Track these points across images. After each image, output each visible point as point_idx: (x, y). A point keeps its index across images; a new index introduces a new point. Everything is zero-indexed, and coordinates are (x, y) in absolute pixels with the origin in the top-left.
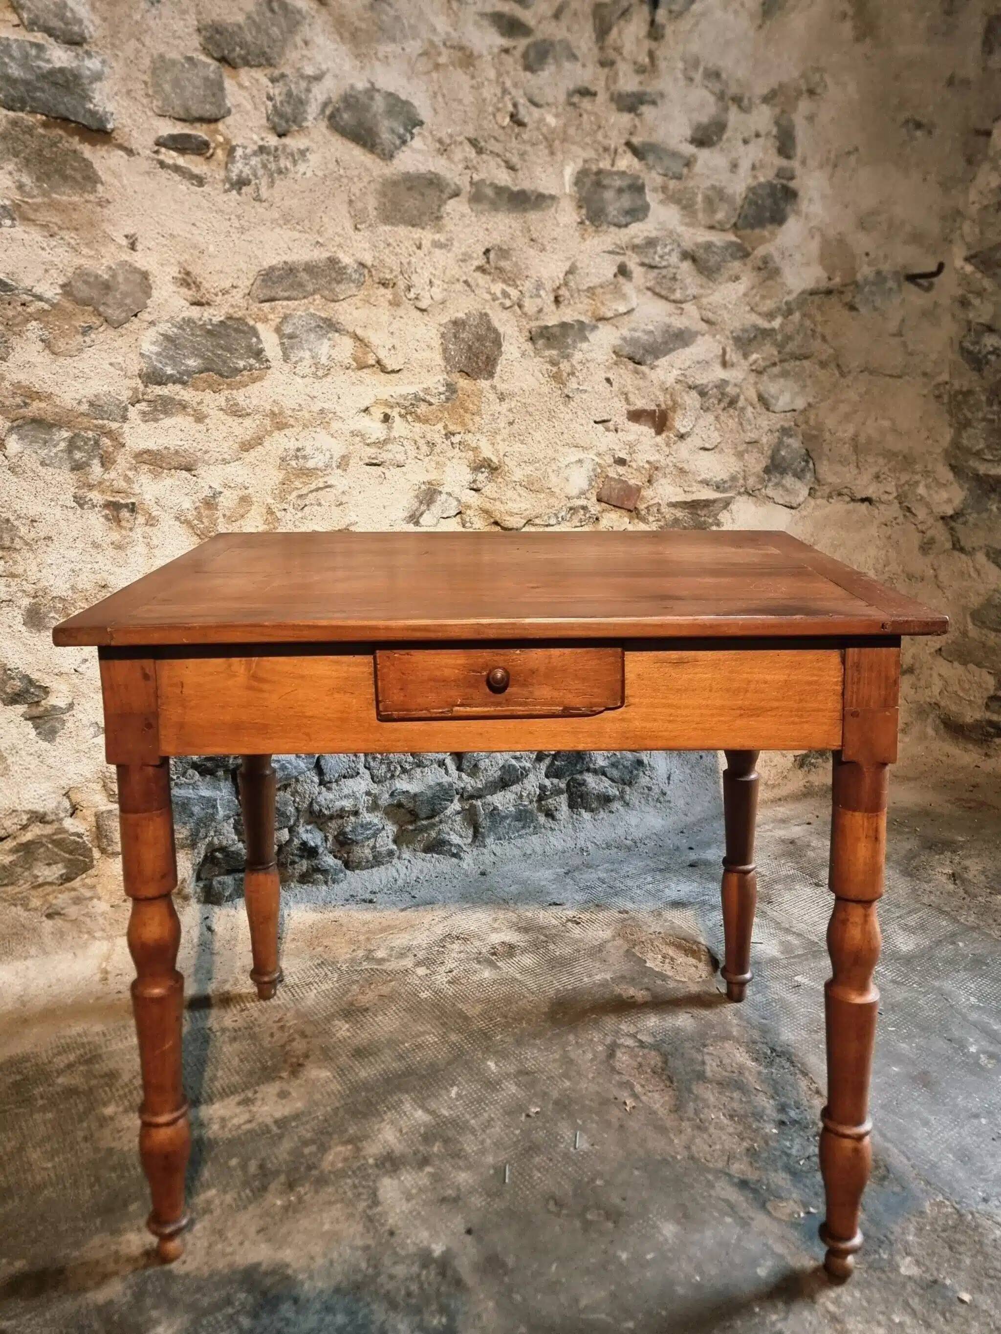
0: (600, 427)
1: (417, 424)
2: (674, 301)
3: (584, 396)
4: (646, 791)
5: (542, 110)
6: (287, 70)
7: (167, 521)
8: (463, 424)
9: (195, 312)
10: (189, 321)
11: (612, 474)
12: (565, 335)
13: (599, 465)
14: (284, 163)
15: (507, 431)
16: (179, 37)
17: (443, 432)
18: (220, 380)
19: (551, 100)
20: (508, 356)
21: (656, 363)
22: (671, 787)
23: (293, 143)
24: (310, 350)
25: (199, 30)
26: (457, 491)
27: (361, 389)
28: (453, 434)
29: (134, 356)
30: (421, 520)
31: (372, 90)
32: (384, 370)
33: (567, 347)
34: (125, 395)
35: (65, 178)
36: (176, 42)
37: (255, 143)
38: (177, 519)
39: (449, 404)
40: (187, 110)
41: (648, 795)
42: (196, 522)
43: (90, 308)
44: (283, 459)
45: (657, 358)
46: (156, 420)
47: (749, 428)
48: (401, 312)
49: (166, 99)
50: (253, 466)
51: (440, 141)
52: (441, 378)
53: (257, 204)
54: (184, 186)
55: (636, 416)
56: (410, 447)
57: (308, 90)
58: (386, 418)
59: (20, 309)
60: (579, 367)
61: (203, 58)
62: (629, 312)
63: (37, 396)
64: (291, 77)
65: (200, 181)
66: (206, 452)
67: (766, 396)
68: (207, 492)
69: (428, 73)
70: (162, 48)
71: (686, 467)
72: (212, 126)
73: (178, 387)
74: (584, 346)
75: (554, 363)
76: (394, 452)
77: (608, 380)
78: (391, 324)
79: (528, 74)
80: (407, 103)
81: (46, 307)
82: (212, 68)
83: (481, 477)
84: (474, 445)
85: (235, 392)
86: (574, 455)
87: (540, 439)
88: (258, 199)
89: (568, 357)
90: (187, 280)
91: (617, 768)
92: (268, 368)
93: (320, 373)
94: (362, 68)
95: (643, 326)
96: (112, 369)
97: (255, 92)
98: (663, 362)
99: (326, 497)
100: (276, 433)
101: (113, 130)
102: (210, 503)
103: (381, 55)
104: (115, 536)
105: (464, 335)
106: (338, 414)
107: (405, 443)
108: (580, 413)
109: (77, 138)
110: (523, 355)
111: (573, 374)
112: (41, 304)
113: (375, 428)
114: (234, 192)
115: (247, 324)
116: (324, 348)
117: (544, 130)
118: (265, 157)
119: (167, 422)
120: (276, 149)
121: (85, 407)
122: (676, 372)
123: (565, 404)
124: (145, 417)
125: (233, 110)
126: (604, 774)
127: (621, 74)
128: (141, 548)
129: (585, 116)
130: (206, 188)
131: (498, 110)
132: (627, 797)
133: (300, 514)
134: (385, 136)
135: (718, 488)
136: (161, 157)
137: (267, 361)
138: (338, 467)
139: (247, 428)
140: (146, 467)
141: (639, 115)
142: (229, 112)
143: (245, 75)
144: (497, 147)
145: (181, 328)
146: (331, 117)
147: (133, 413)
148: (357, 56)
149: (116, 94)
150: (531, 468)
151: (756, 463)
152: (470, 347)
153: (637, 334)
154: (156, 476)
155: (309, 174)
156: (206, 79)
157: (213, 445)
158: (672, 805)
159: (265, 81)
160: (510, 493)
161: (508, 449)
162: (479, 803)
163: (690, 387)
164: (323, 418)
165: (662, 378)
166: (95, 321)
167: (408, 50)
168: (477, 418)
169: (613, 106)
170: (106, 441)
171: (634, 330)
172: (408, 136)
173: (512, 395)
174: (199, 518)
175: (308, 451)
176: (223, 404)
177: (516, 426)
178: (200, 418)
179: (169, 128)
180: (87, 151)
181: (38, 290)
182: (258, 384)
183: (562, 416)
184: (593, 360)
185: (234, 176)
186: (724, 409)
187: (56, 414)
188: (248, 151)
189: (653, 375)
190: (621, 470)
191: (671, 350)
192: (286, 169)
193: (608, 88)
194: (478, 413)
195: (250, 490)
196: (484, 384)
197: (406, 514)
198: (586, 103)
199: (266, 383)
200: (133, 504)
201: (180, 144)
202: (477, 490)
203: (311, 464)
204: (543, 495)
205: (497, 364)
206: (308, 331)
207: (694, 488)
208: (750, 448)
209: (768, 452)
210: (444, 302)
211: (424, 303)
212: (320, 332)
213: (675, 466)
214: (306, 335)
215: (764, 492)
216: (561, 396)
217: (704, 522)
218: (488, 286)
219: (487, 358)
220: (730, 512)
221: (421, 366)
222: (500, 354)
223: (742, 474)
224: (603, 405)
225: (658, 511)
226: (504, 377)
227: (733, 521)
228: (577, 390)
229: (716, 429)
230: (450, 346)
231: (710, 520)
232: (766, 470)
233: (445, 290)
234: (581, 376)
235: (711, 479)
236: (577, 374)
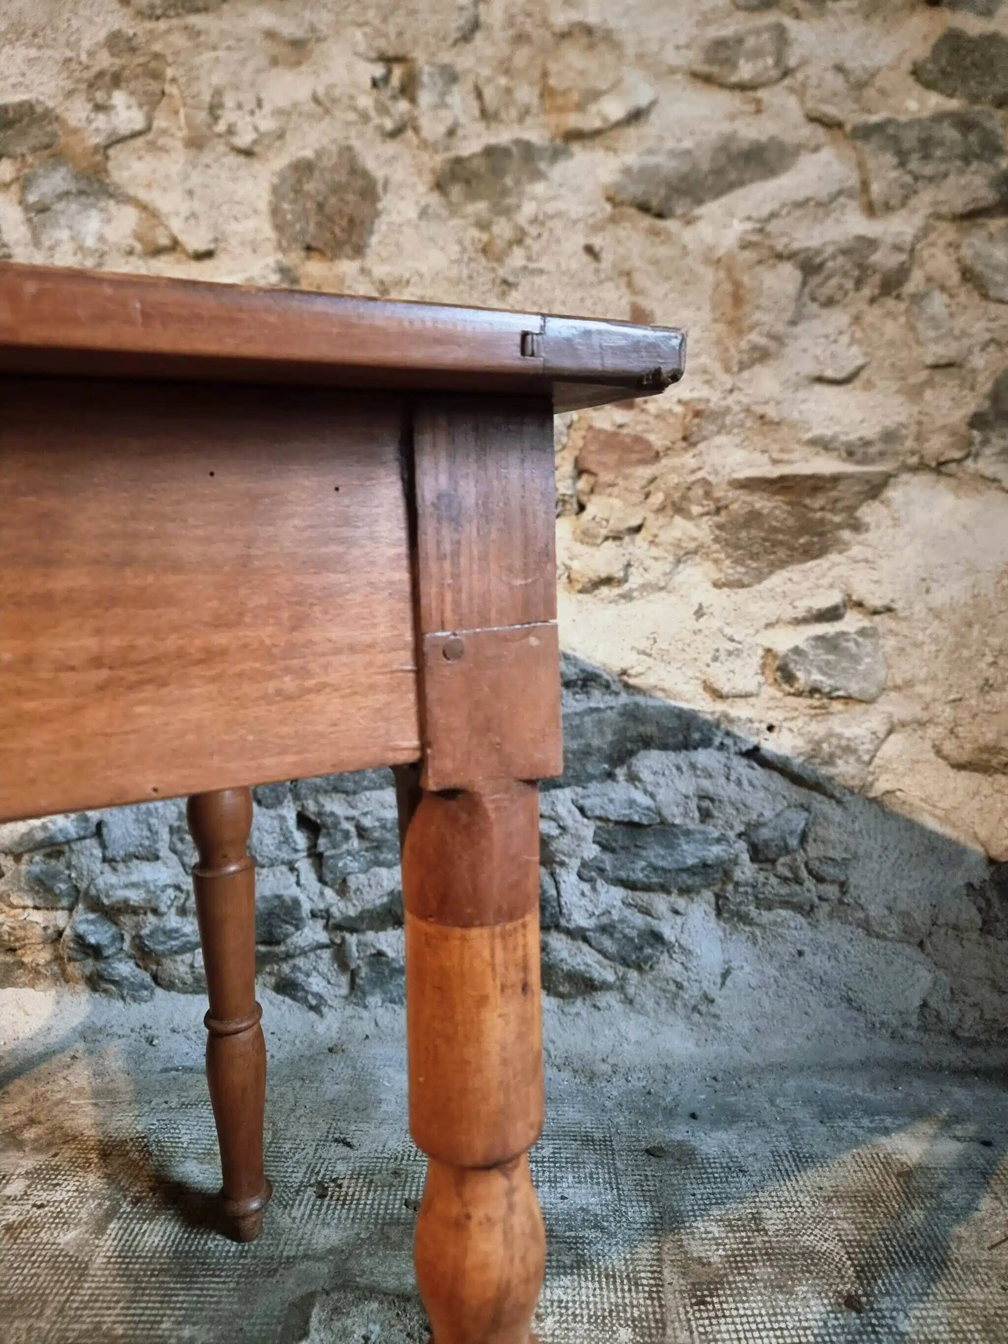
2: (742, 87)
3: (539, 281)
4: (673, 987)
11: (604, 423)
12: (497, 172)
20: (395, 218)
21: (698, 211)
22: (725, 991)
24: (70, 228)
32: (186, 253)
33: (505, 192)
41: (676, 996)
45: (700, 202)
47: (931, 334)
48: (207, 157)
52: (271, 260)
60: (533, 231)
62: (636, 116)
67: (979, 268)
71: (771, 412)
74: (539, 188)
75: (483, 225)
77: (589, 250)
78: (186, 177)
89: (507, 212)
91: (611, 935)
95: (670, 144)
98: (712, 209)
105: (310, 187)
110: (424, 213)
111: (520, 242)
116: (92, 224)
122: (738, 228)
123: (503, 296)
126: (586, 940)
132: (631, 991)
135: (850, 452)
151: (952, 406)
152: (320, 207)
153: (652, 160)
158: (722, 1023)
162: (352, 939)
163: (780, 257)
165: (709, 239)
171: (650, 152)
173: (400, 283)
184: (558, 215)
186: (873, 300)
189: (688, 236)
191: (731, 186)
196: (348, 266)
205: (371, 232)
206: (65, 195)
207: (795, 456)
208: (939, 376)
209: (985, 386)
210: (281, 135)
211: (244, 139)
212: (83, 199)
213: (748, 410)
214: (60, 206)
215: (969, 463)
216: (493, 281)
217: (822, 521)
218: (352, 98)
219: (351, 221)
220: (887, 503)
221: (242, 244)
222: (377, 214)
223: (913, 428)
224: (579, 294)
225: (707, 494)
226: (384, 254)
227: (896, 522)
228: (525, 268)
229: (853, 341)
230: (286, 206)
231: (837, 519)
232: (977, 421)
233: (279, 112)
234: (536, 247)
235: (834, 438)
236: (528, 241)
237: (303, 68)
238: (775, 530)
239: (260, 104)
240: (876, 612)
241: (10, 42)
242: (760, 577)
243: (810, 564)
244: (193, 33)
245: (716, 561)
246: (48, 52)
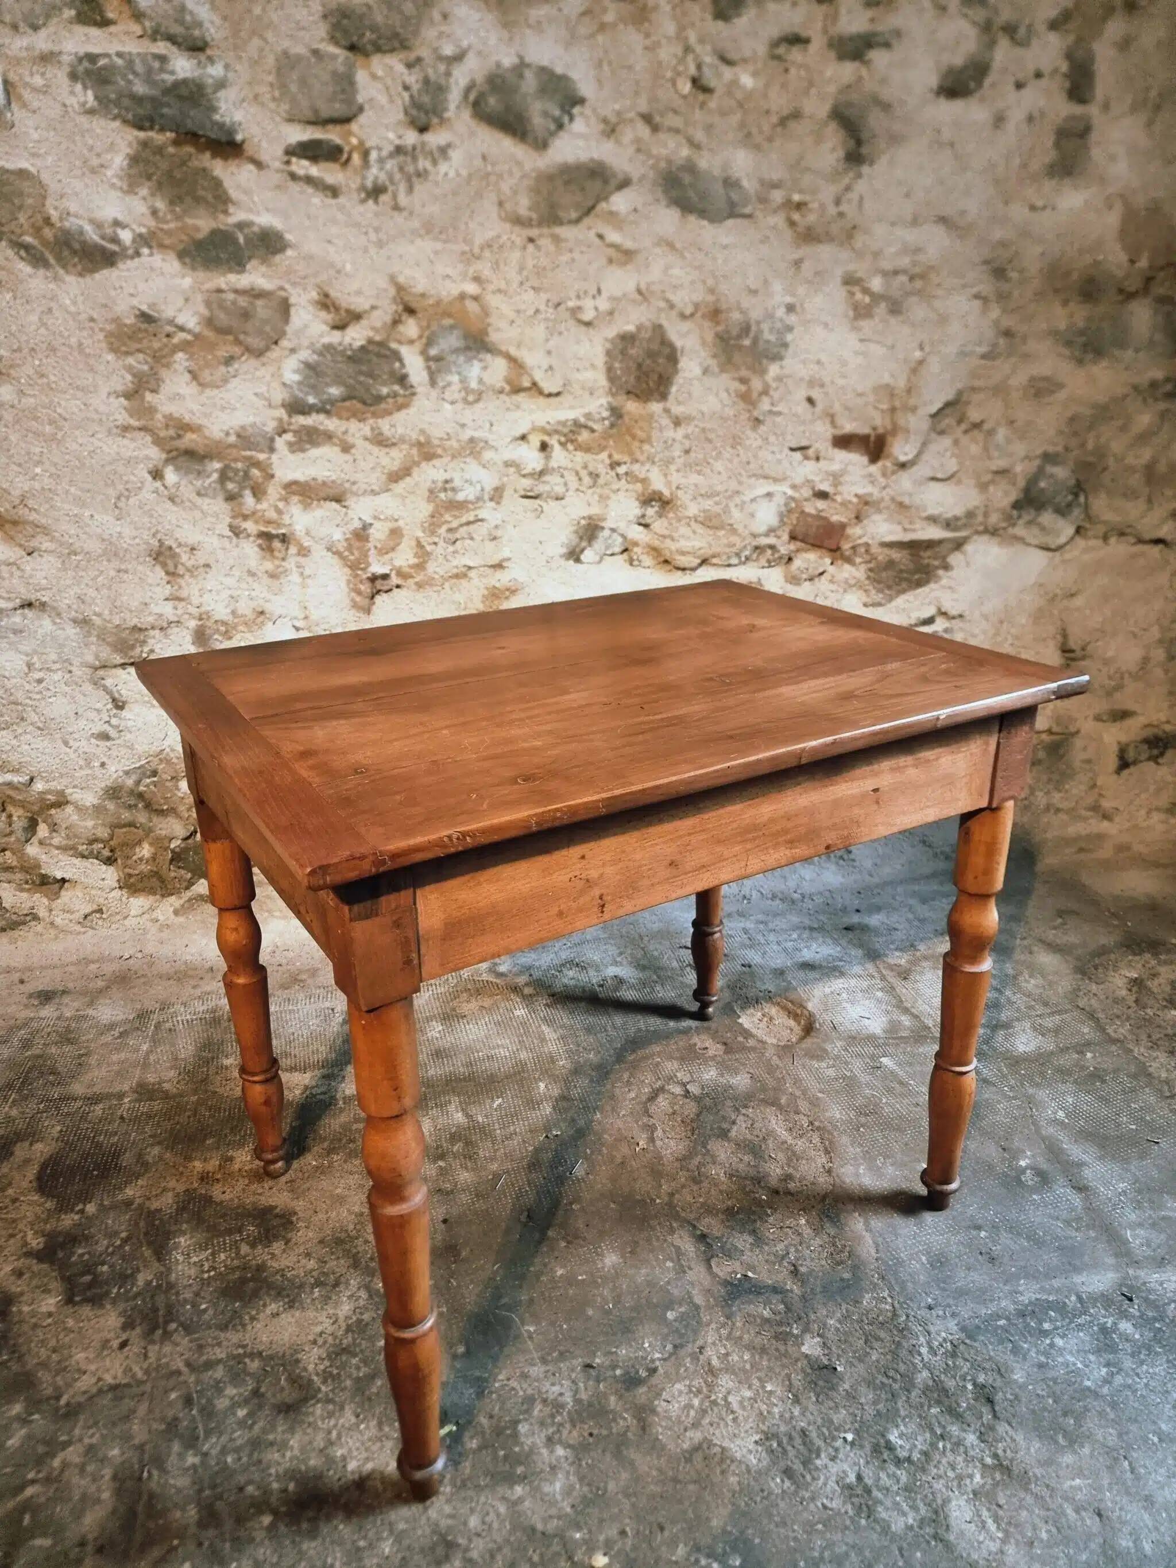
0: (798, 455)
1: (578, 453)
3: (778, 419)
5: (737, 69)
6: (424, 52)
7: (319, 552)
8: (631, 453)
9: (335, 337)
10: (329, 348)
11: (809, 508)
13: (793, 498)
14: (423, 163)
15: (682, 460)
16: (303, 28)
17: (608, 461)
18: (366, 408)
19: (747, 53)
20: (687, 374)
23: (435, 139)
24: (459, 373)
25: (325, 17)
26: (622, 526)
27: (518, 414)
28: (619, 464)
29: (276, 385)
30: (582, 557)
31: (522, 66)
32: (541, 393)
33: (760, 363)
34: (271, 426)
35: (198, 200)
36: (302, 33)
37: (391, 142)
38: (329, 549)
39: (615, 431)
40: (316, 111)
42: (346, 553)
43: (231, 338)
44: (431, 491)
46: (303, 450)
47: (996, 454)
48: (560, 327)
49: (293, 101)
50: (404, 498)
51: (605, 121)
52: (604, 401)
53: (396, 214)
54: (317, 199)
55: (843, 442)
56: (571, 478)
57: (448, 74)
58: (544, 447)
59: (165, 340)
60: (774, 385)
61: (332, 49)
63: (188, 428)
64: (427, 61)
65: (334, 191)
66: (354, 483)
68: (357, 524)
69: (592, 36)
70: (286, 44)
71: (907, 501)
72: (346, 127)
73: (322, 417)
75: (743, 381)
76: (553, 483)
77: (810, 401)
78: (547, 340)
79: (720, 24)
80: (564, 78)
81: (189, 337)
82: (340, 60)
83: (651, 511)
84: (642, 476)
85: (380, 421)
86: (763, 487)
87: (721, 469)
88: (397, 208)
89: (760, 373)
90: (326, 303)
92: (414, 394)
93: (471, 398)
94: (511, 39)
96: (254, 398)
97: (389, 82)
99: (480, 531)
100: (424, 464)
101: (243, 142)
102: (361, 535)
103: (532, 21)
104: (269, 565)
105: (633, 352)
106: (491, 443)
107: (566, 473)
108: (772, 439)
109: (208, 155)
110: (706, 371)
111: (766, 393)
112: (183, 335)
113: (530, 457)
114: (371, 202)
115: (389, 349)
116: (474, 371)
117: (739, 95)
118: (401, 158)
119: (314, 452)
120: (414, 148)
121: (232, 439)
123: (754, 428)
124: (293, 448)
125: (366, 107)
127: (843, 11)
128: (295, 577)
129: (793, 71)
130: (342, 200)
131: (679, 74)
133: (451, 549)
134: (538, 122)
135: (948, 525)
136: (294, 168)
137: (412, 387)
138: (491, 500)
139: (393, 458)
140: (295, 499)
141: (867, 63)
142: (361, 109)
143: (379, 63)
144: (676, 121)
145: (321, 354)
146: (476, 104)
147: (280, 443)
148: (506, 25)
149: (243, 100)
150: (710, 502)
151: (1004, 495)
152: (639, 366)
154: (307, 506)
155: (452, 174)
156: (335, 73)
157: (359, 477)
158: (857, 864)
159: (400, 68)
160: (684, 530)
161: (683, 481)
164: (473, 448)
166: (237, 350)
167: (565, 11)
168: (646, 447)
169: (832, 54)
170: (255, 472)
172: (566, 119)
173: (689, 419)
174: (350, 548)
175: (457, 483)
176: (369, 434)
177: (693, 454)
178: (346, 448)
179: (299, 134)
180: (219, 168)
181: (180, 320)
182: (403, 413)
183: (748, 442)
184: (792, 376)
185: (369, 184)
186: (966, 432)
187: (206, 445)
188: (385, 153)
190: (821, 504)
192: (426, 171)
193: (825, 31)
194: (648, 440)
195: (401, 523)
196: (655, 407)
197: (564, 550)
198: (796, 54)
199: (412, 410)
200: (284, 535)
201: (311, 151)
202: (646, 526)
203: (460, 497)
204: (723, 532)
205: (671, 384)
206: (456, 351)
207: (917, 526)
208: (998, 478)
209: (1021, 483)
210: (611, 313)
211: (588, 315)
212: (470, 354)
213: (893, 499)
214: (453, 357)
215: (1011, 531)
216: (749, 419)
217: (928, 565)
218: (663, 292)
219: (660, 377)
220: (964, 553)
221: (583, 388)
222: (676, 371)
223: (983, 509)
224: (802, 428)
225: (867, 551)
226: (680, 399)
227: (968, 564)
228: (770, 412)
229: (953, 455)
230: (617, 365)
231: (936, 563)
232: (1017, 505)
233: (612, 299)
234: (776, 395)
235: (940, 515)
236: (772, 393)
237: (629, 267)
238: (901, 571)
239: (599, 291)
240: (954, 618)
241: (420, 236)
242: (891, 599)
243: (920, 590)
244: (557, 239)
245: (866, 591)
246: (449, 246)
